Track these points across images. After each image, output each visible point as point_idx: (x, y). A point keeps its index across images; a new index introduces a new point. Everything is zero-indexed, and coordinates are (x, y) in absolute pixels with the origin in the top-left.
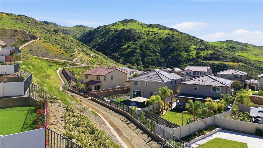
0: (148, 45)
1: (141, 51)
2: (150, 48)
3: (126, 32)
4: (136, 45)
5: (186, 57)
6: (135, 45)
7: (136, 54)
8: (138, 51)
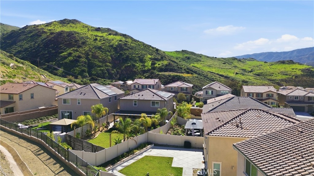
0: (96, 53)
1: (87, 60)
2: (98, 56)
3: (65, 35)
4: (80, 52)
5: (140, 68)
6: (78, 53)
7: (80, 63)
8: (83, 60)
